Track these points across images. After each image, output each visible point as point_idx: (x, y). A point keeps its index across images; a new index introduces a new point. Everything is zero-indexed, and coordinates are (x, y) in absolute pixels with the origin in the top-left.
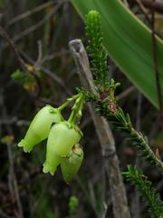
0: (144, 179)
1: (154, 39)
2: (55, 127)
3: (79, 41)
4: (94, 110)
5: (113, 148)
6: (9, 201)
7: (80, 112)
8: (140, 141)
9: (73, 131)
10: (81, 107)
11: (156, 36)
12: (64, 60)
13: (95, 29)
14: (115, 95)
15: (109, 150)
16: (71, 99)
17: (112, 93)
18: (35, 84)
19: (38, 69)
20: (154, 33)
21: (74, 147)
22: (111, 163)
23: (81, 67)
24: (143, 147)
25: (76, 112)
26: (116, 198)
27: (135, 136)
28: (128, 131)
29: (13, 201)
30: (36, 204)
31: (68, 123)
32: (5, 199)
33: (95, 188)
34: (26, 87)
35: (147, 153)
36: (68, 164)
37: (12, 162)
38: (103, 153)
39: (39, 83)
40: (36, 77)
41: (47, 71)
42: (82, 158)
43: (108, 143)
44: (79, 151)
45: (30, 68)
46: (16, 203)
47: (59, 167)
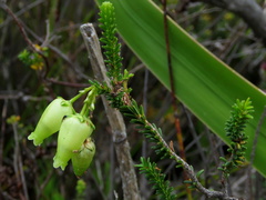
0: (157, 171)
1: (166, 20)
2: (67, 120)
3: (91, 25)
4: (107, 103)
5: (124, 134)
6: (14, 184)
7: (93, 106)
8: (154, 134)
9: (85, 124)
10: (94, 100)
11: (168, 17)
12: (71, 34)
13: (108, 21)
14: (128, 87)
15: (120, 136)
16: (82, 92)
17: (125, 84)
18: (42, 64)
19: (45, 48)
20: (167, 13)
21: (86, 142)
22: (122, 150)
23: (92, 52)
24: (157, 140)
25: (89, 105)
26: (127, 185)
27: (149, 129)
28: (142, 124)
29: (19, 184)
30: (42, 186)
31: (80, 116)
32: (10, 181)
33: (103, 165)
34: (34, 67)
35: (161, 146)
36: (79, 158)
37: (17, 143)
38: (114, 139)
39: (47, 63)
40: (44, 57)
41: (55, 48)
42: (94, 153)
43: (119, 129)
44: (91, 145)
45: (38, 48)
46: (22, 186)
47: (70, 162)
